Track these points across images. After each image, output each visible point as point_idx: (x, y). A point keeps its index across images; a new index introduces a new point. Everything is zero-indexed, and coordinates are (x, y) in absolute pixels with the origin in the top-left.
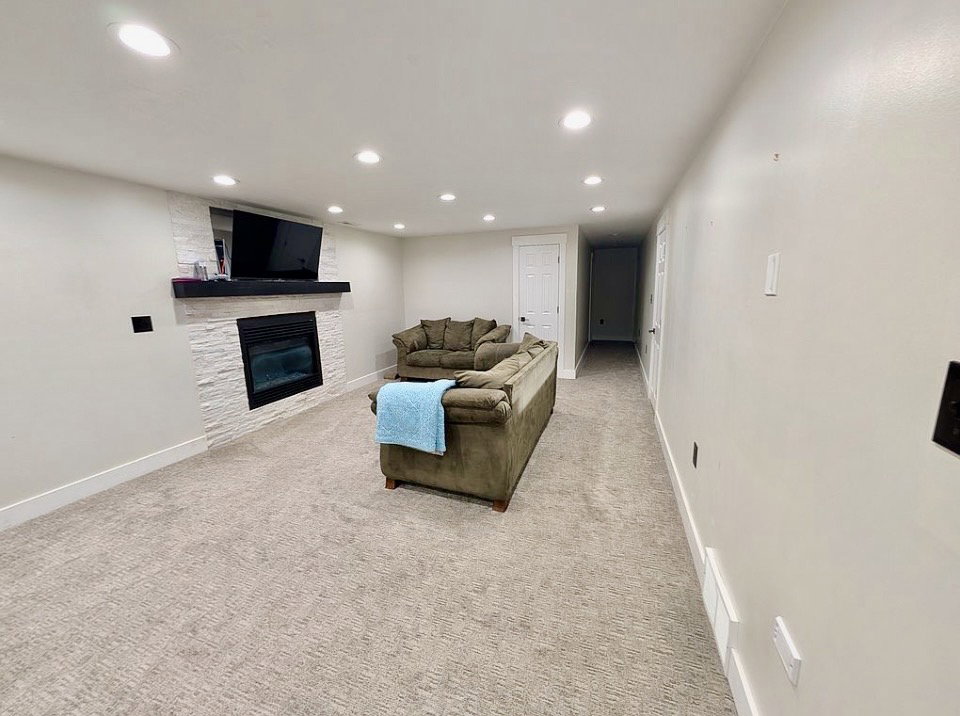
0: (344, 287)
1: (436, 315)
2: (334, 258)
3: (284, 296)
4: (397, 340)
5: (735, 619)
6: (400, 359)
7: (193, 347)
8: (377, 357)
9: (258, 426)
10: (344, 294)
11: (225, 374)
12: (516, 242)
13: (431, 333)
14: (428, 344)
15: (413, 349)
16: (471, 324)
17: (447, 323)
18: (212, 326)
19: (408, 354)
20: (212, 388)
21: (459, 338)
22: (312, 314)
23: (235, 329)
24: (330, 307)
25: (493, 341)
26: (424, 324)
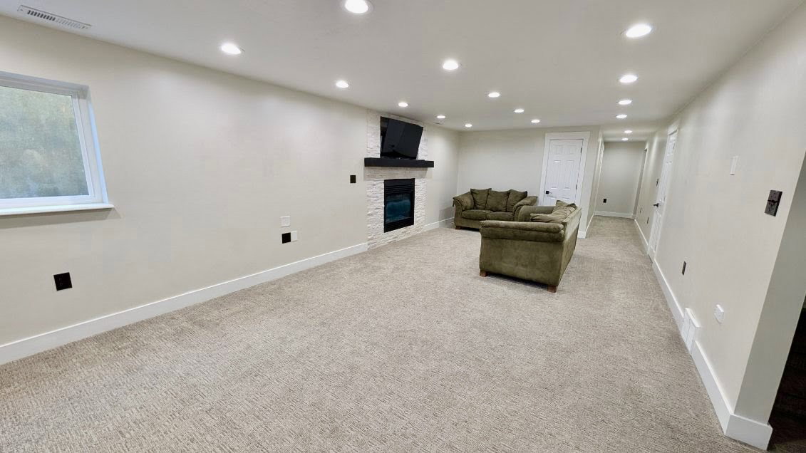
0: (431, 164)
1: (481, 186)
2: (426, 145)
3: (403, 168)
4: (457, 201)
5: (697, 325)
6: (456, 215)
7: (368, 194)
8: (440, 211)
9: (386, 243)
10: (429, 169)
11: (377, 210)
12: (548, 137)
13: (478, 198)
14: (475, 205)
15: (466, 209)
16: (508, 193)
17: (489, 192)
18: (375, 183)
19: (463, 211)
20: (372, 217)
21: (498, 202)
22: (413, 180)
23: (383, 186)
24: (422, 177)
25: (528, 205)
26: (473, 192)
